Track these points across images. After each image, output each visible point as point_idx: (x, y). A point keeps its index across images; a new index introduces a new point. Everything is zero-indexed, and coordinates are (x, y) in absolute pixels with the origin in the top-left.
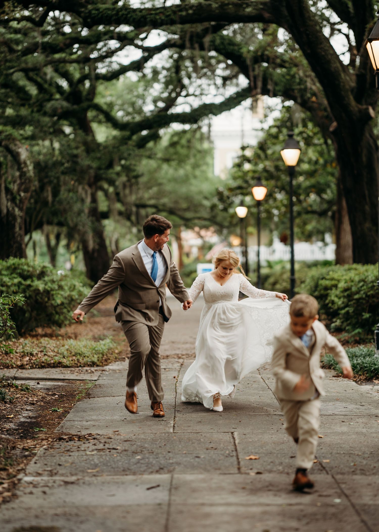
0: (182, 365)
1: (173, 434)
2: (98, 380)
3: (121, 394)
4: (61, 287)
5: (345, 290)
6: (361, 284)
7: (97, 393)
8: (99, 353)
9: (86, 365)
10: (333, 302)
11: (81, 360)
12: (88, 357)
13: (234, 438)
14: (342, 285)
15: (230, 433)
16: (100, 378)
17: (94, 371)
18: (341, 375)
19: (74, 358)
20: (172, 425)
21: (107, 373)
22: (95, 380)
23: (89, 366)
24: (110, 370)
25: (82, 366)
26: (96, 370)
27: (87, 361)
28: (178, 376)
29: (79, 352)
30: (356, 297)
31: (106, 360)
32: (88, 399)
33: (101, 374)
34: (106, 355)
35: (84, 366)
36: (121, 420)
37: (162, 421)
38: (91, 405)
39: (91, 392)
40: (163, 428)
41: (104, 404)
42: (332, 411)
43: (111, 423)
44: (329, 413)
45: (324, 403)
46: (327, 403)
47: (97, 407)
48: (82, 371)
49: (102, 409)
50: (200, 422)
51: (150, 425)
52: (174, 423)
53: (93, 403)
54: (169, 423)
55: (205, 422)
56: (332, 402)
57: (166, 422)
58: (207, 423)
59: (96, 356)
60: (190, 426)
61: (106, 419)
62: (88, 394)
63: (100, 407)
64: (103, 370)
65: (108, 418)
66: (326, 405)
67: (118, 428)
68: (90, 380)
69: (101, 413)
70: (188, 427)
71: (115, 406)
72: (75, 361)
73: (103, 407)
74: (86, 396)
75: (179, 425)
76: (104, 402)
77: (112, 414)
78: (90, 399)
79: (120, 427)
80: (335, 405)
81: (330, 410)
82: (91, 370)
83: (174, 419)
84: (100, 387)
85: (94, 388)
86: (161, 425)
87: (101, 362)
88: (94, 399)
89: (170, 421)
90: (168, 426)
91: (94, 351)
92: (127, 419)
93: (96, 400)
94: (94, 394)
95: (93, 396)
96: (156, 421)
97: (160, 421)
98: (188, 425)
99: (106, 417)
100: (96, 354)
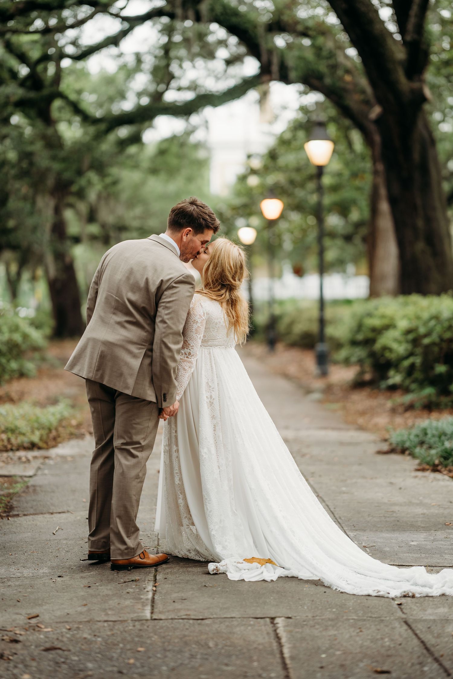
1: (151, 623)
2: (35, 475)
3: (65, 509)
5: (408, 332)
6: (433, 323)
7: (25, 505)
8: (43, 428)
9: (21, 447)
11: (13, 440)
12: (24, 434)
13: (278, 638)
14: (403, 324)
15: (268, 620)
16: (39, 473)
17: (30, 458)
18: (427, 467)
19: (4, 436)
20: (150, 595)
21: (51, 462)
22: (30, 477)
23: (26, 449)
24: (58, 455)
25: (14, 448)
26: (35, 458)
27: (22, 442)
29: (13, 426)
30: (426, 341)
31: (55, 439)
32: (5, 520)
33: (43, 464)
34: (56, 429)
35: (18, 450)
36: (51, 579)
37: (131, 582)
38: (6, 536)
39: (15, 504)
40: (131, 604)
41: (29, 534)
42: (449, 554)
43: (29, 588)
44: (449, 562)
45: (426, 533)
46: (432, 532)
47: (14, 542)
48: (11, 459)
49: (22, 546)
50: (205, 587)
51: (106, 595)
52: (154, 589)
53: (10, 531)
54: (144, 589)
55: (215, 586)
56: (441, 530)
57: (138, 586)
58: (219, 589)
59: (38, 433)
60: (186, 598)
61: (23, 575)
62: (7, 508)
63: (21, 541)
64: (46, 458)
65: (27, 575)
66: (432, 538)
67: (40, 605)
68: (21, 477)
69: (17, 558)
70: (181, 600)
71: (47, 540)
72: (3, 440)
73: (27, 541)
74: (5, 512)
75: (163, 597)
76: (31, 529)
77: (37, 562)
78: (8, 519)
79: (44, 604)
80: (449, 538)
81: (446, 551)
82: (26, 457)
83: (155, 576)
84: (35, 491)
85: (23, 495)
86: (129, 594)
87: (46, 443)
88: (16, 519)
89: (145, 584)
90: (142, 600)
91: (36, 425)
92: (63, 577)
93: (18, 524)
94: (19, 507)
95: (15, 513)
96: (119, 584)
97: (126, 583)
98: (182, 597)
99: (25, 572)
100: (38, 429)
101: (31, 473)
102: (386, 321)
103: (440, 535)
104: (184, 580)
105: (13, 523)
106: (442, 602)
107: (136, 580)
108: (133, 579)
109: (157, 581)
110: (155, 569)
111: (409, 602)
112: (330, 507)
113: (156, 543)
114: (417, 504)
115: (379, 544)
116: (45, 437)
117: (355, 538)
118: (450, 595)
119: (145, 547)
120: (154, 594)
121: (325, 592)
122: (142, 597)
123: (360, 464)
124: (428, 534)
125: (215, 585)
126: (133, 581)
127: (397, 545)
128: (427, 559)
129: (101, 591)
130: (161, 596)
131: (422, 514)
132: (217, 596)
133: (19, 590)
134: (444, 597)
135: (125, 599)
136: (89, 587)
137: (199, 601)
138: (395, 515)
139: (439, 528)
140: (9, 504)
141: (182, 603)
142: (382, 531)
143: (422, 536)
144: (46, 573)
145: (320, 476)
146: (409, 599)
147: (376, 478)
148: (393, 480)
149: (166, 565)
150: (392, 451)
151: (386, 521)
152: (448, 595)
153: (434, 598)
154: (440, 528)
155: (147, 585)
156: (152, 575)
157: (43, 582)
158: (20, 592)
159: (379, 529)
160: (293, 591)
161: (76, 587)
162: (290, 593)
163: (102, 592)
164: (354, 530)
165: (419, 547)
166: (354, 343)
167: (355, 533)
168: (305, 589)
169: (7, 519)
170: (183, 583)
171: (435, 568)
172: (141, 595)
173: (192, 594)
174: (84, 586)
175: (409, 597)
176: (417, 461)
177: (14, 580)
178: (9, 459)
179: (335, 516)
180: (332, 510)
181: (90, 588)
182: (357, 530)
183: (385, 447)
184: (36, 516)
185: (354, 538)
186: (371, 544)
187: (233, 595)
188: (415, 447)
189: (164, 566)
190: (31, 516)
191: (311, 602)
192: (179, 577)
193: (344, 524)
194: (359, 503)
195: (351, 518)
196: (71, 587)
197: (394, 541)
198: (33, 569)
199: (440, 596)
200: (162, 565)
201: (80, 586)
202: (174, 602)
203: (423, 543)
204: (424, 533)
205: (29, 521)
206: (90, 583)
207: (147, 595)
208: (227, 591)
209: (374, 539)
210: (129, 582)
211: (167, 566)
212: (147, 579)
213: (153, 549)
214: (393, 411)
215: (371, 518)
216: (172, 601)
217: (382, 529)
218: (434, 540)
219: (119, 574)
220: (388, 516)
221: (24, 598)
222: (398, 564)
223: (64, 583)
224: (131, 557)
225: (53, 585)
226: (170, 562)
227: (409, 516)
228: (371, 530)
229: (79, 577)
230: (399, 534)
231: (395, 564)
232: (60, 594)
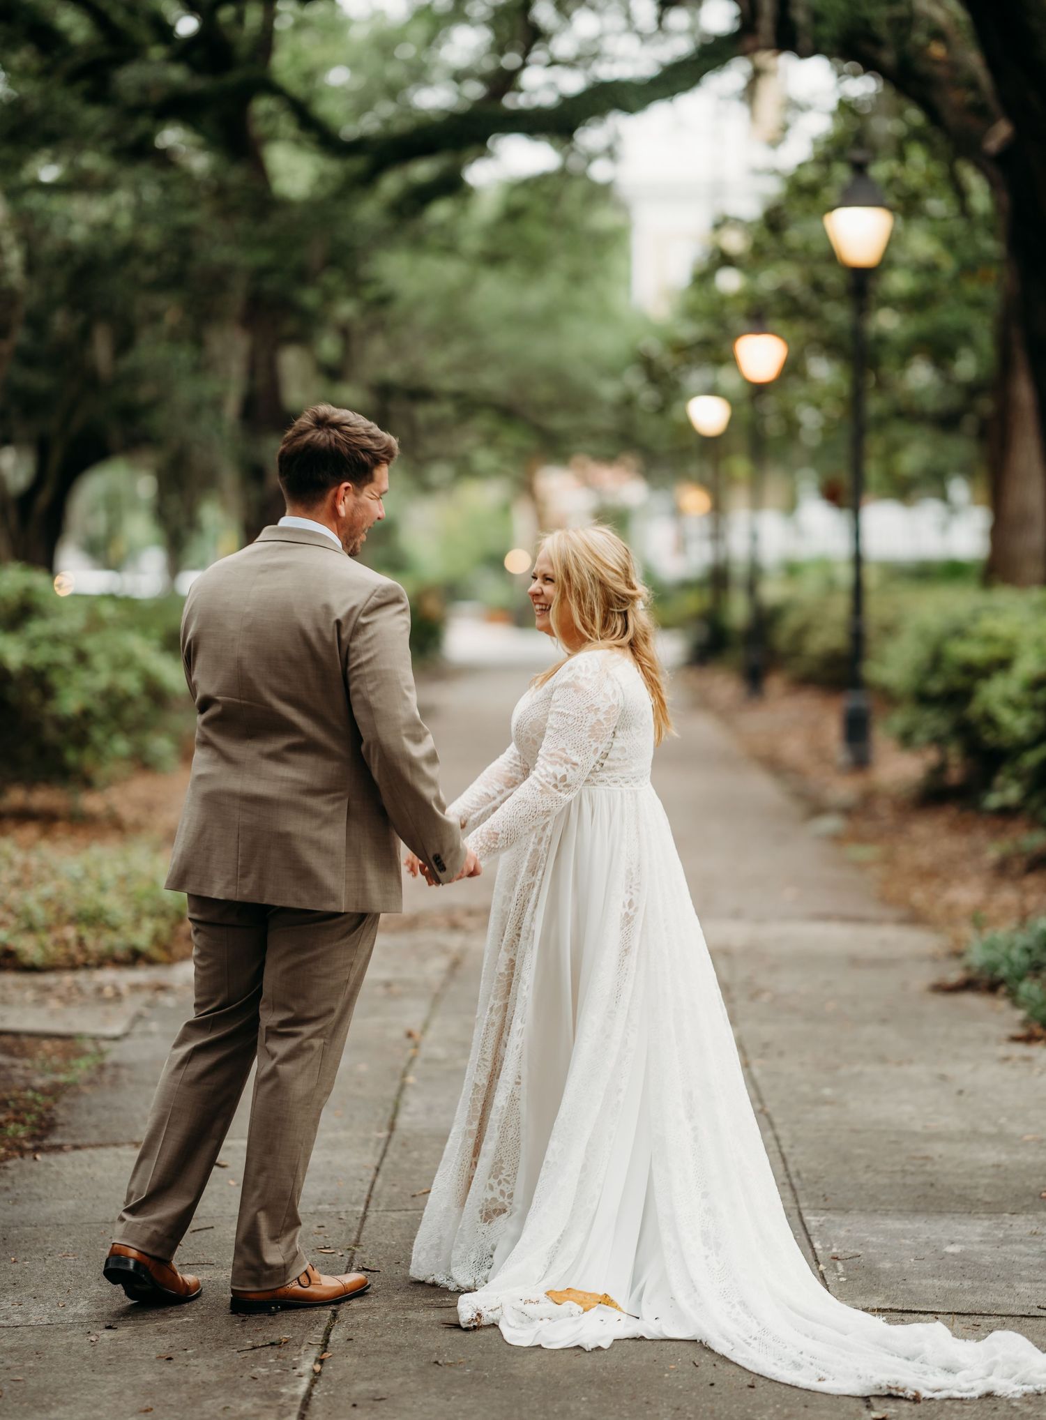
0: (455, 964)
2: (126, 1034)
4: (82, 658)
5: (1039, 684)
7: (84, 1118)
8: (163, 914)
10: (990, 720)
11: (90, 943)
12: (115, 929)
14: (1027, 665)
16: (139, 1028)
17: (124, 988)
18: (1039, 1030)
19: (70, 933)
22: (116, 1039)
25: (91, 961)
26: (136, 988)
28: (426, 1026)
29: (89, 907)
32: (27, 1160)
33: (150, 1005)
36: (89, 1332)
37: (269, 1349)
38: (16, 1207)
39: (61, 1113)
40: (254, 1411)
41: (71, 1202)
42: (1030, 1281)
43: (32, 1359)
44: (1024, 1303)
45: (990, 1220)
46: (1005, 1218)
47: (31, 1225)
48: (80, 990)
49: (47, 1239)
50: (437, 1366)
51: (203, 1382)
52: (318, 1368)
53: (30, 1193)
54: (294, 1368)
55: (460, 1363)
56: (1027, 1213)
57: (281, 1360)
58: (469, 1370)
59: (148, 926)
60: (384, 1397)
61: (29, 1320)
62: (41, 1128)
63: (47, 1223)
64: (162, 988)
65: (37, 1320)
66: (1001, 1236)
67: (43, 1406)
68: (95, 1039)
69: (26, 1271)
70: (371, 1402)
71: (108, 1223)
72: (65, 943)
73: (60, 1222)
74: (33, 1137)
75: (332, 1392)
76: (77, 1190)
77: (68, 1283)
78: (35, 1159)
79: (53, 1404)
80: (1041, 1234)
81: (1023, 1273)
82: (115, 987)
83: (327, 1333)
84: (115, 1078)
85: (87, 1089)
86: (256, 1381)
87: (166, 948)
88: (52, 1159)
89: (299, 1355)
90: (281, 1401)
91: (147, 905)
92: (116, 1328)
93: (52, 1172)
94: (69, 1124)
95: (55, 1140)
96: (238, 1352)
97: (257, 1351)
98: (376, 1392)
99: (34, 1312)
100: (152, 915)
101: (116, 1029)
102: (996, 651)
103: (1022, 1225)
104: (391, 1346)
105: (42, 1169)
106: (983, 1414)
107: (281, 1343)
108: (275, 1338)
109: (329, 1345)
110: (333, 1311)
111: (905, 1413)
112: (783, 1142)
113: (354, 1237)
114: (991, 1138)
115: (871, 1250)
116: (165, 936)
117: (818, 1231)
118: (1005, 1395)
119: (325, 1248)
120: (313, 1382)
121: (712, 1385)
122: (284, 1390)
123: (884, 1021)
124: (995, 1223)
125: (462, 1360)
126: (272, 1344)
127: (913, 1253)
128: (974, 1293)
129: (194, 1371)
130: (328, 1390)
131: (993, 1166)
132: (459, 1391)
133: (9, 1363)
134: (990, 1401)
135: (244, 1396)
136: (170, 1359)
137: (414, 1403)
138: (928, 1168)
139: (1024, 1207)
140: (47, 1116)
141: (373, 1408)
142: (886, 1214)
143: (979, 1230)
144: (81, 1316)
145: (781, 1054)
146: (906, 1405)
147: (911, 1062)
148: (948, 1070)
149: (361, 1301)
150: (968, 985)
151: (905, 1185)
152: (1000, 1397)
153: (964, 1404)
154: (1028, 1206)
155: (302, 1357)
156: (321, 1329)
157: (68, 1341)
158: (8, 1369)
159: (882, 1207)
160: (639, 1379)
161: (140, 1358)
162: (630, 1384)
163: (195, 1374)
164: (822, 1209)
165: (964, 1260)
166: (923, 699)
167: (823, 1218)
168: (666, 1375)
169: (32, 1157)
170: (389, 1352)
171: (987, 1320)
172: (284, 1384)
173: (402, 1384)
174: (158, 1356)
175: (906, 1399)
176: (1020, 1014)
177: (4, 1334)
178: (74, 990)
179: (786, 1169)
180: (785, 1150)
181: (171, 1361)
182: (828, 1209)
183: (954, 975)
184: (102, 1151)
185: (816, 1233)
186: (852, 1251)
187: (497, 1388)
188: (1020, 978)
189: (355, 1303)
190: (90, 1151)
191: (673, 1412)
192: (381, 1336)
193: (803, 1192)
194: (854, 1131)
195: (823, 1175)
196: (127, 1358)
197: (908, 1242)
198: (55, 1304)
199: (980, 1398)
200: (351, 1302)
201: (149, 1355)
202: (354, 1405)
203: (977, 1248)
204: (986, 1219)
205: (81, 1165)
206: (174, 1349)
207: (296, 1387)
208: (485, 1377)
209: (862, 1235)
210: (263, 1349)
211: (363, 1304)
212: (306, 1341)
213: (342, 1256)
214: (1002, 869)
215: (869, 1175)
216: (351, 1404)
217: (889, 1207)
218: (1006, 1241)
219: (247, 1323)
220: (912, 1169)
221: (12, 1386)
222: (900, 1308)
223: (116, 1345)
224: (279, 1286)
225: (87, 1351)
226: (371, 1293)
227: (960, 1171)
228: (861, 1210)
229: (154, 1331)
230: (925, 1222)
231: (895, 1307)
232: (98, 1377)
